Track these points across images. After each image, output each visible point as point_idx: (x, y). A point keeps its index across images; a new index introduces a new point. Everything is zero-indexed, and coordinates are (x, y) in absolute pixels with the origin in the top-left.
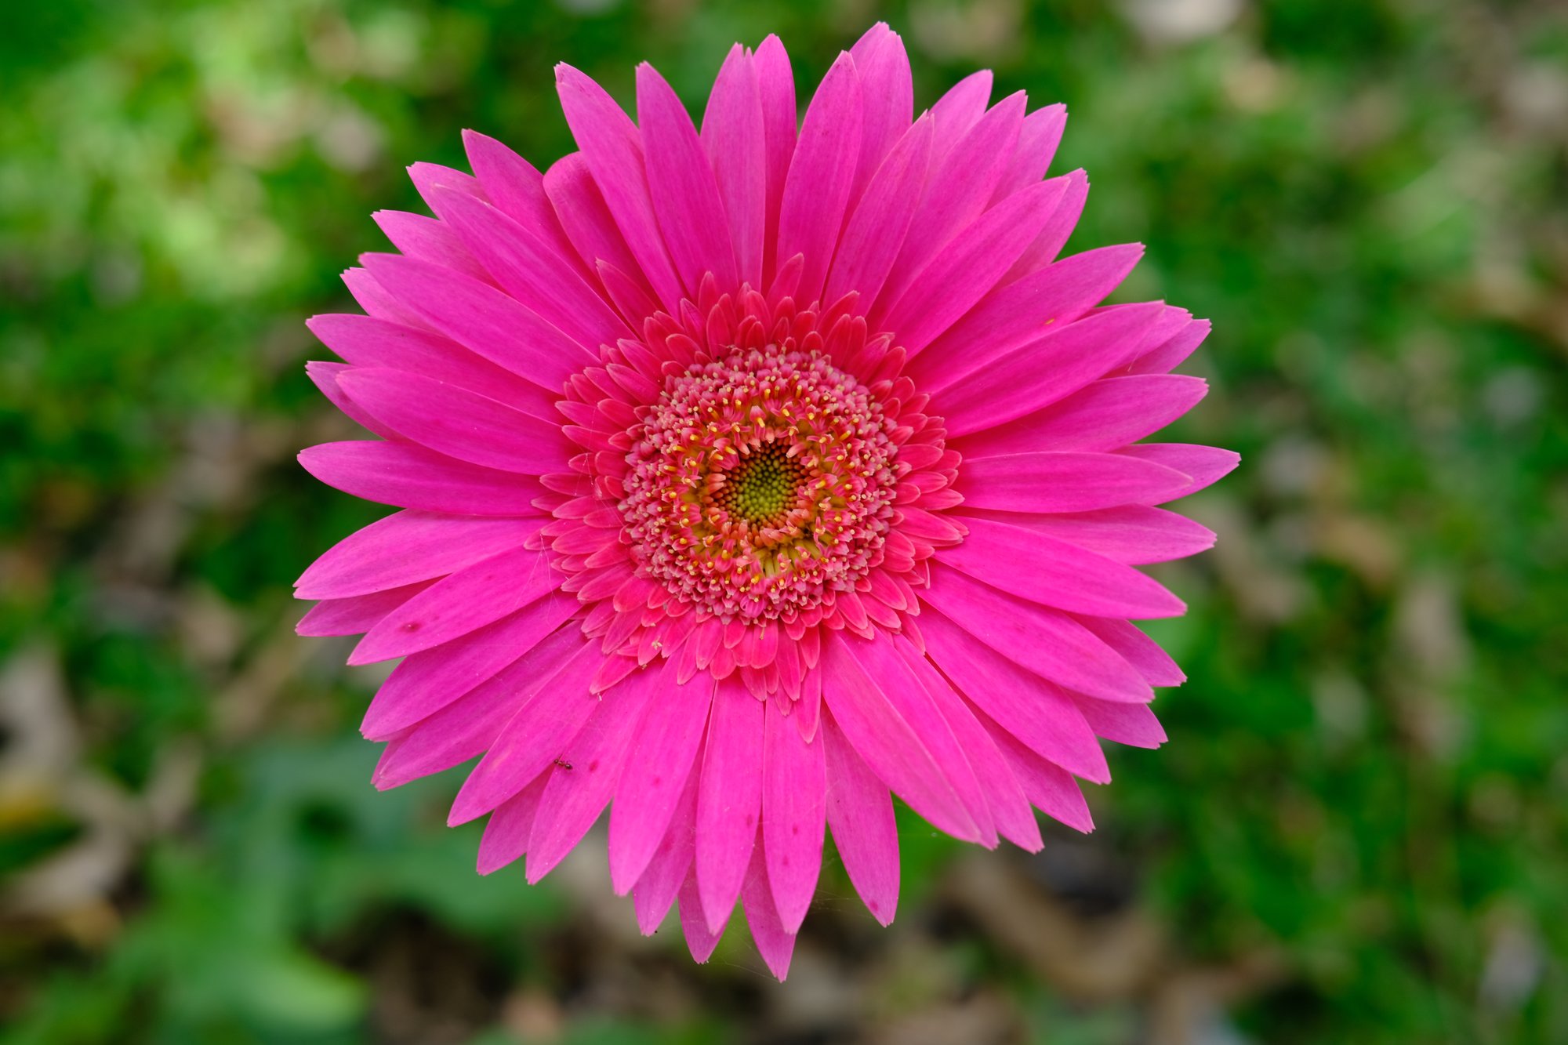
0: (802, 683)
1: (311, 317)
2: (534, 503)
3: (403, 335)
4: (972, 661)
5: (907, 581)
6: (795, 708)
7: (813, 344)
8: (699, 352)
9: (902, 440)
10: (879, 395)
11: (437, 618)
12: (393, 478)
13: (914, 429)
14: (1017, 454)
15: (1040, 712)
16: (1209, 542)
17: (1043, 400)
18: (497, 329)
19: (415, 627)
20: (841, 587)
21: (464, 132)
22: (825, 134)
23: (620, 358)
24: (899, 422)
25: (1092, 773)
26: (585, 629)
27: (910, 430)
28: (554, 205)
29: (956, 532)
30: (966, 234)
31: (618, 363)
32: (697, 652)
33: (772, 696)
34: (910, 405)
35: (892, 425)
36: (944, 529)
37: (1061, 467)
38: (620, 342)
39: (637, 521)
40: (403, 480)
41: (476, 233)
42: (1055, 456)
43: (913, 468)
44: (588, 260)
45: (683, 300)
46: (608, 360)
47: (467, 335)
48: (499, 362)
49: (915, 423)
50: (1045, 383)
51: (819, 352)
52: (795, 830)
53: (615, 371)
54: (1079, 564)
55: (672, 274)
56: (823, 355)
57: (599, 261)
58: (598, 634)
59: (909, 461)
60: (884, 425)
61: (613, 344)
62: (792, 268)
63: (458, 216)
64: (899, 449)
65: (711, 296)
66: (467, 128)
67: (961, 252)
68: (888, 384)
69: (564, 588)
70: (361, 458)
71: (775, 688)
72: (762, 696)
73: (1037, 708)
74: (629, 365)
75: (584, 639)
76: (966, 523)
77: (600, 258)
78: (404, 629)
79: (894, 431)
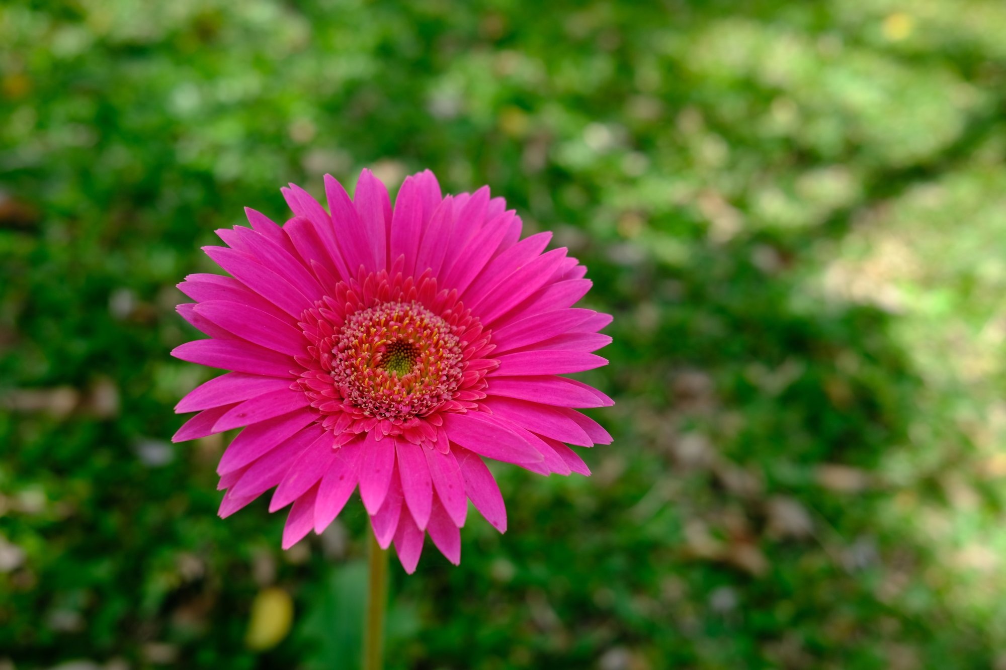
0: (437, 436)
1: (179, 283)
2: (290, 372)
3: (224, 290)
4: (515, 413)
5: (476, 389)
6: (436, 446)
7: (412, 297)
8: (360, 304)
9: (461, 333)
10: (446, 318)
11: (254, 412)
12: (223, 355)
13: (466, 326)
14: (517, 322)
15: (554, 424)
16: (610, 341)
17: (523, 297)
18: (269, 286)
19: (244, 415)
20: (445, 397)
21: (245, 207)
22: (406, 207)
23: (325, 305)
24: (458, 326)
25: (584, 443)
26: (324, 425)
27: (464, 327)
28: (290, 236)
29: (496, 363)
30: (475, 239)
31: (324, 308)
32: (382, 430)
33: (423, 442)
34: (462, 317)
35: (455, 328)
36: (489, 362)
37: (538, 322)
38: (324, 297)
39: (341, 379)
40: (228, 356)
41: (255, 247)
42: (534, 318)
43: (468, 342)
44: (306, 261)
45: (351, 279)
46: (319, 306)
47: (256, 287)
48: (272, 301)
49: (465, 324)
50: (522, 291)
51: (416, 301)
52: (451, 487)
53: (323, 312)
54: (556, 356)
55: (344, 266)
56: (417, 302)
57: (312, 261)
58: (330, 428)
59: (466, 341)
60: (451, 329)
61: (321, 299)
62: (399, 263)
63: (247, 239)
64: (460, 338)
65: (363, 277)
66: (246, 206)
67: (474, 247)
68: (449, 311)
69: (312, 405)
70: (207, 347)
71: (424, 439)
72: (418, 443)
73: (551, 422)
74: (330, 309)
75: (323, 431)
76: (498, 359)
77: (313, 259)
78: (238, 416)
79: (456, 331)
